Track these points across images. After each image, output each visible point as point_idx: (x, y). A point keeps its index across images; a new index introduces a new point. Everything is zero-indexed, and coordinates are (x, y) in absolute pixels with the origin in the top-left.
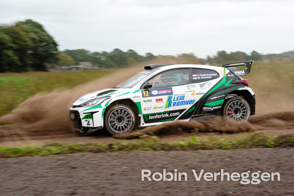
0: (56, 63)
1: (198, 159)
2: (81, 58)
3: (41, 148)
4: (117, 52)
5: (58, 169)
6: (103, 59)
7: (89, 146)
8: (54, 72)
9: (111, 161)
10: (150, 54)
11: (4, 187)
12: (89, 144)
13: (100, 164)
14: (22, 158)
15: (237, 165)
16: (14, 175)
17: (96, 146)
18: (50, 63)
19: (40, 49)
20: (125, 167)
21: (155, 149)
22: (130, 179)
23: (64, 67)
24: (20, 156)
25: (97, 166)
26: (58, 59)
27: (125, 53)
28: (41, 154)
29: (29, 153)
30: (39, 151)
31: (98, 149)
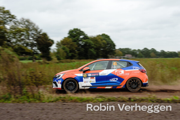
0: (114, 55)
1: (176, 108)
2: (126, 52)
3: (94, 98)
4: (146, 49)
6: (138, 53)
7: (119, 99)
10: (163, 50)
11: (72, 117)
12: (119, 98)
16: (78, 112)
17: (122, 99)
18: (110, 55)
19: (107, 48)
21: (153, 102)
22: (137, 117)
23: (117, 57)
24: (83, 102)
26: (115, 53)
27: (150, 50)
28: (93, 101)
30: (92, 100)
31: (123, 100)
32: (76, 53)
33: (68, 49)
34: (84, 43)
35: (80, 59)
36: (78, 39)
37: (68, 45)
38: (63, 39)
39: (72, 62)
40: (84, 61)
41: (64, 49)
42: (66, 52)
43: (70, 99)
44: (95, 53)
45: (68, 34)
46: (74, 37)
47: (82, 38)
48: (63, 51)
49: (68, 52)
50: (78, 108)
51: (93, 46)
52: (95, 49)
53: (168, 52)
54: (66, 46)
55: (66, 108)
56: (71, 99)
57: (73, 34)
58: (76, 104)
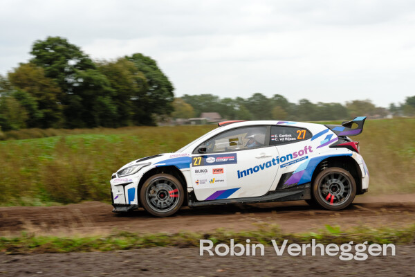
0: (169, 114)
2: (204, 106)
3: (104, 239)
4: (258, 98)
5: (120, 272)
6: (237, 108)
7: (176, 238)
8: (164, 127)
9: (201, 260)
10: (305, 100)
12: (177, 235)
13: (184, 265)
14: (74, 255)
15: (388, 269)
17: (186, 237)
18: (160, 114)
19: (149, 94)
20: (219, 270)
23: (179, 120)
24: (73, 251)
25: (178, 268)
26: (172, 109)
27: (269, 100)
28: (103, 248)
29: (86, 247)
30: (101, 244)
31: (188, 242)
32: (56, 110)
33: (33, 100)
34: (81, 80)
35: (72, 127)
36: (62, 70)
37: (33, 85)
38: (15, 69)
39: (47, 137)
40: (83, 133)
41: (19, 97)
42: (28, 107)
43: (32, 245)
44: (114, 108)
45: (31, 53)
46: (50, 62)
47: (75, 66)
48: (18, 104)
49: (35, 107)
50: (56, 271)
51: (108, 89)
52: (114, 98)
53: (320, 106)
54: (27, 88)
55: (20, 272)
56: (36, 243)
57: (45, 53)
58: (50, 258)
